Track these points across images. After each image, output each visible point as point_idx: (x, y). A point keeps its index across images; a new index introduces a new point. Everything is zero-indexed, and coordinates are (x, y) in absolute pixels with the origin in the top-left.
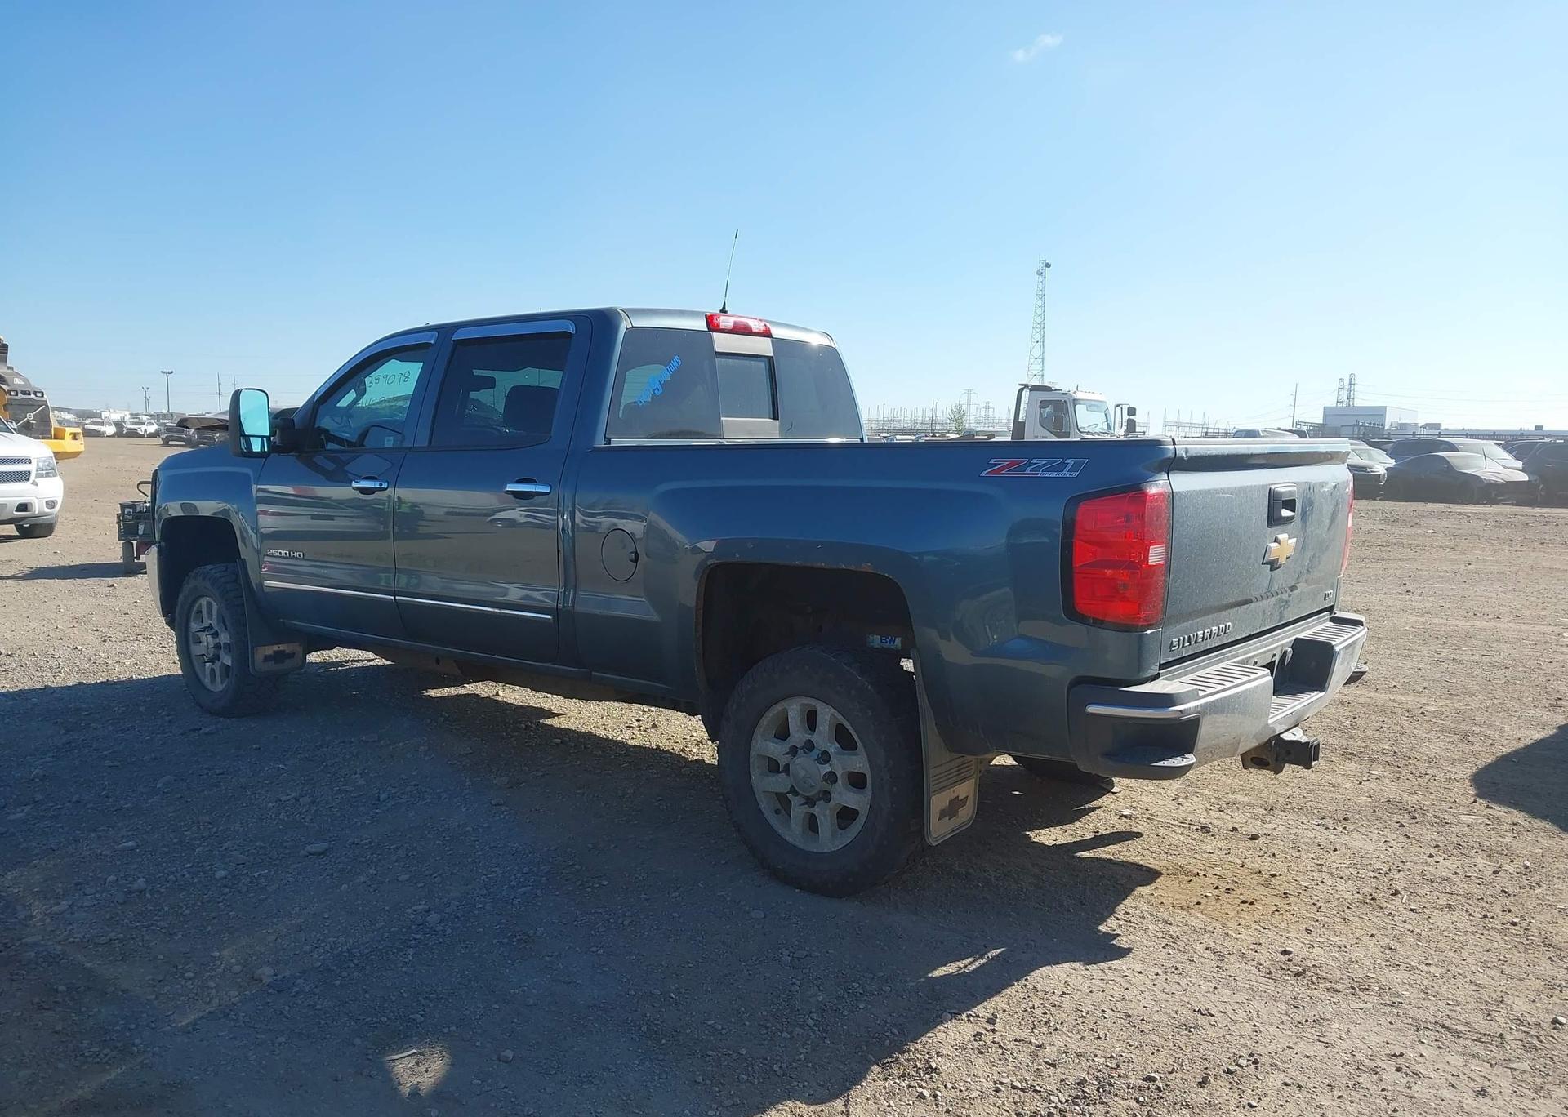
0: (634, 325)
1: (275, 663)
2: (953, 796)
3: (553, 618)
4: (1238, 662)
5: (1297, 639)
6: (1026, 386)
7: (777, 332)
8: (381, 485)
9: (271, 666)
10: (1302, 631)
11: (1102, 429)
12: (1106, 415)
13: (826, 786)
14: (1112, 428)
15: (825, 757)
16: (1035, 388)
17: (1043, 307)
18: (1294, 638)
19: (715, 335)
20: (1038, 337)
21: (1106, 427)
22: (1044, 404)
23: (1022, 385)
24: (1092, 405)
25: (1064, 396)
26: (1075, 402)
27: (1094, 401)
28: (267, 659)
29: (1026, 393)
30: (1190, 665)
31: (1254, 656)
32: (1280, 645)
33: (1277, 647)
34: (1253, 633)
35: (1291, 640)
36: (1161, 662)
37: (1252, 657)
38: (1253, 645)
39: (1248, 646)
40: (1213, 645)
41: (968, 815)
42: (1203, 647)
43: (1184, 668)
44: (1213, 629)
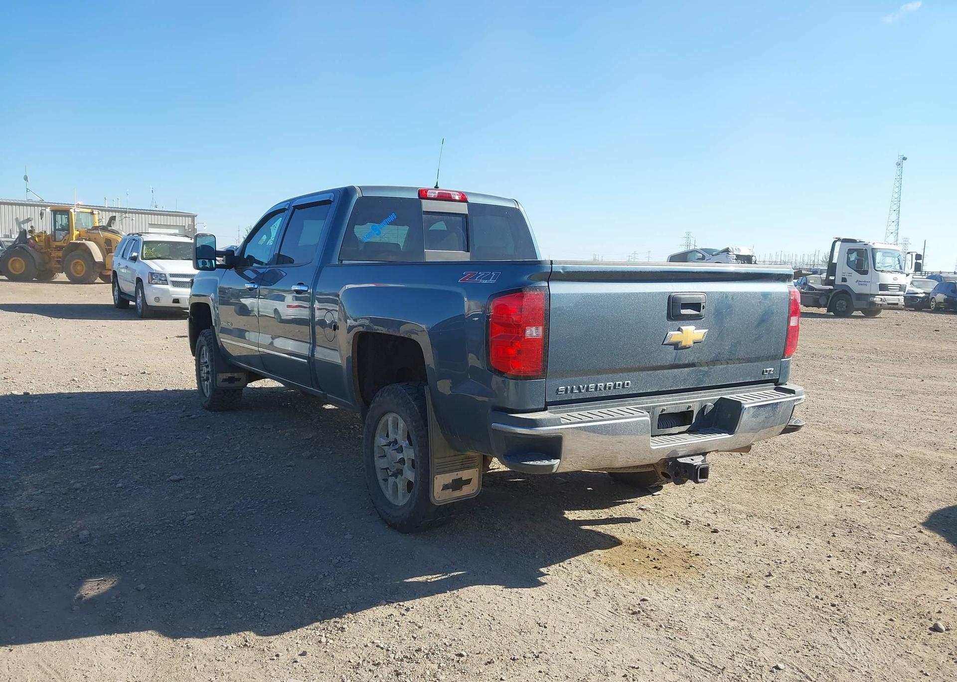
0: (364, 195)
1: (229, 383)
2: (459, 477)
3: (308, 362)
4: (637, 408)
5: (721, 398)
6: (839, 239)
7: (471, 200)
8: (254, 286)
9: (226, 384)
10: (729, 394)
11: (895, 268)
12: (898, 259)
13: (399, 466)
14: (903, 268)
15: (400, 450)
16: (845, 241)
17: (900, 187)
18: (719, 397)
19: (424, 201)
20: (895, 207)
21: (898, 268)
22: (850, 251)
23: (836, 238)
24: (886, 253)
25: (865, 246)
26: (874, 251)
27: (889, 249)
28: (224, 380)
29: (838, 244)
30: (583, 405)
31: (662, 405)
32: (699, 401)
33: (694, 402)
34: (663, 390)
35: (715, 399)
36: (547, 401)
37: (660, 406)
38: (662, 398)
39: (655, 398)
40: (610, 395)
41: (473, 490)
42: (596, 395)
43: (576, 406)
44: (608, 384)
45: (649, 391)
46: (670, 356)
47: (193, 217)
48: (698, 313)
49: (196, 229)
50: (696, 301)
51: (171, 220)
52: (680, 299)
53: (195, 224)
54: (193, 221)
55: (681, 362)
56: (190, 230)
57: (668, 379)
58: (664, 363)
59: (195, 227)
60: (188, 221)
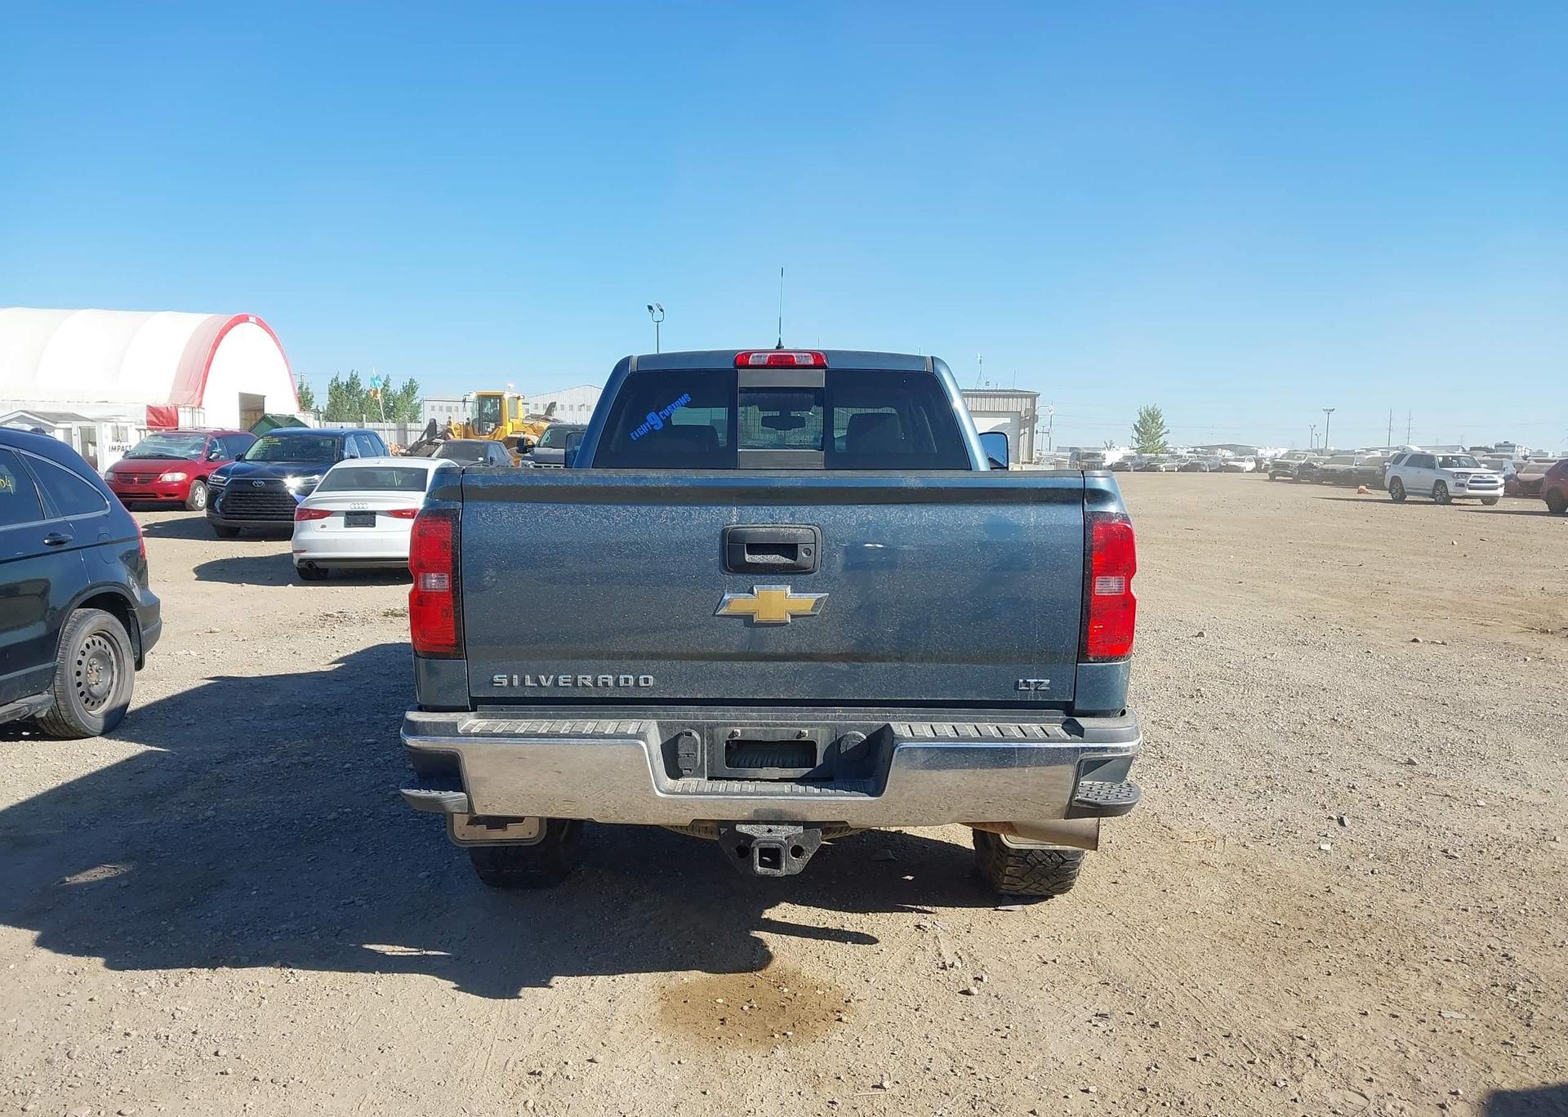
5: (887, 725)
7: (832, 365)
18: (885, 722)
19: (740, 371)
30: (551, 709)
31: (731, 725)
32: (827, 725)
33: (817, 727)
34: (734, 697)
35: (872, 725)
36: (471, 695)
37: (725, 725)
38: (732, 712)
39: (717, 711)
40: (608, 695)
41: (530, 834)
42: (577, 694)
43: (536, 710)
44: (600, 677)
45: (699, 697)
46: (738, 639)
47: (1033, 397)
48: (793, 562)
49: (1037, 416)
50: (782, 541)
51: (1000, 404)
52: (745, 534)
53: (1036, 407)
54: (1034, 404)
55: (766, 650)
56: (1028, 418)
57: (746, 679)
58: (723, 649)
59: (1036, 413)
60: (1027, 403)
